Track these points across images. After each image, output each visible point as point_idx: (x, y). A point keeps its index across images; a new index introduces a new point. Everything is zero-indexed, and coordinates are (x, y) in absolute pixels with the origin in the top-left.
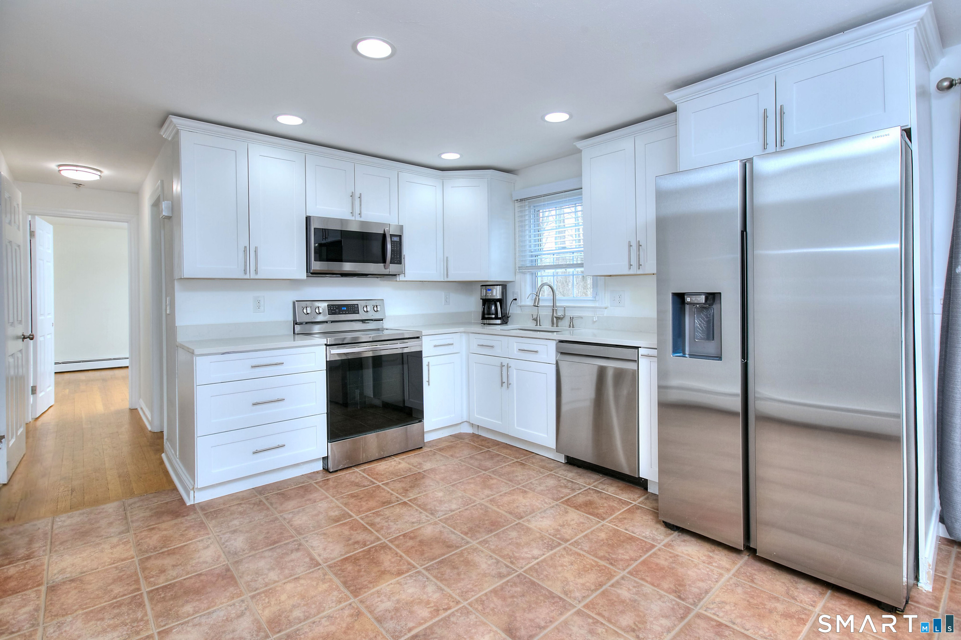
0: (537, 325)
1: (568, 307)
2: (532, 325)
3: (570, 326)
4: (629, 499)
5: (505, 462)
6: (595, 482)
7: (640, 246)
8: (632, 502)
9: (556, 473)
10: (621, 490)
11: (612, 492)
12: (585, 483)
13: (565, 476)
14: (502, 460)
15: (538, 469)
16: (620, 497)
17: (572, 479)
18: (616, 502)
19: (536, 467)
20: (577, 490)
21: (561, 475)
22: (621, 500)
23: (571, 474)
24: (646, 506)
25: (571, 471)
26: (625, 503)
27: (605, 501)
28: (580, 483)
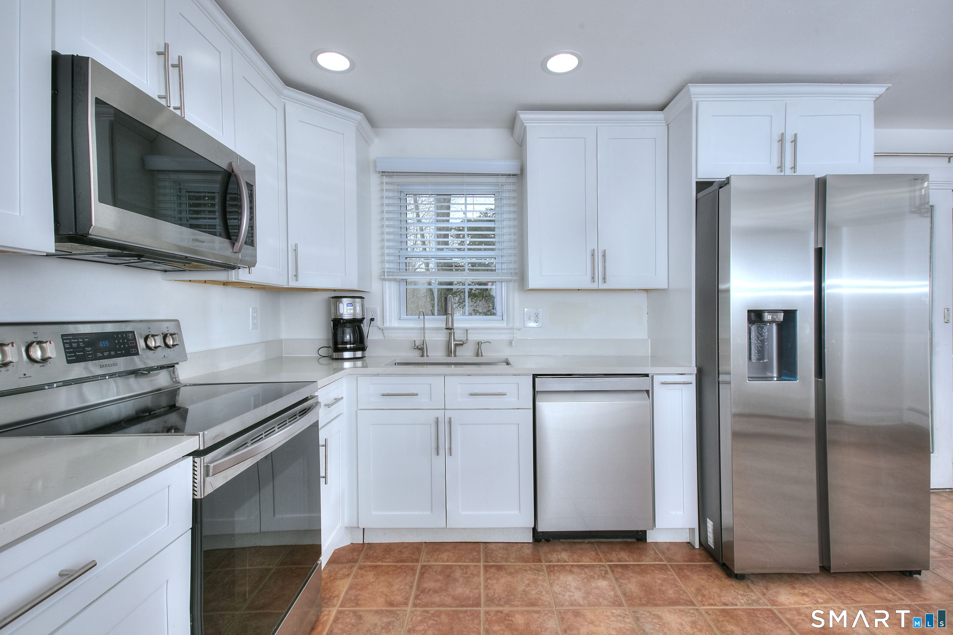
0: (423, 356)
1: (472, 329)
2: (414, 356)
3: (477, 355)
4: (655, 560)
5: (475, 575)
6: (598, 555)
7: (604, 256)
8: (663, 563)
9: (550, 562)
10: (631, 552)
11: (631, 559)
12: (595, 561)
13: (565, 561)
14: (466, 573)
15: (526, 566)
16: (647, 563)
17: (575, 562)
18: (657, 572)
19: (518, 564)
20: (607, 576)
21: (558, 562)
22: (653, 565)
23: (564, 555)
24: (678, 562)
25: (557, 551)
26: (663, 568)
27: (648, 576)
28: (592, 563)
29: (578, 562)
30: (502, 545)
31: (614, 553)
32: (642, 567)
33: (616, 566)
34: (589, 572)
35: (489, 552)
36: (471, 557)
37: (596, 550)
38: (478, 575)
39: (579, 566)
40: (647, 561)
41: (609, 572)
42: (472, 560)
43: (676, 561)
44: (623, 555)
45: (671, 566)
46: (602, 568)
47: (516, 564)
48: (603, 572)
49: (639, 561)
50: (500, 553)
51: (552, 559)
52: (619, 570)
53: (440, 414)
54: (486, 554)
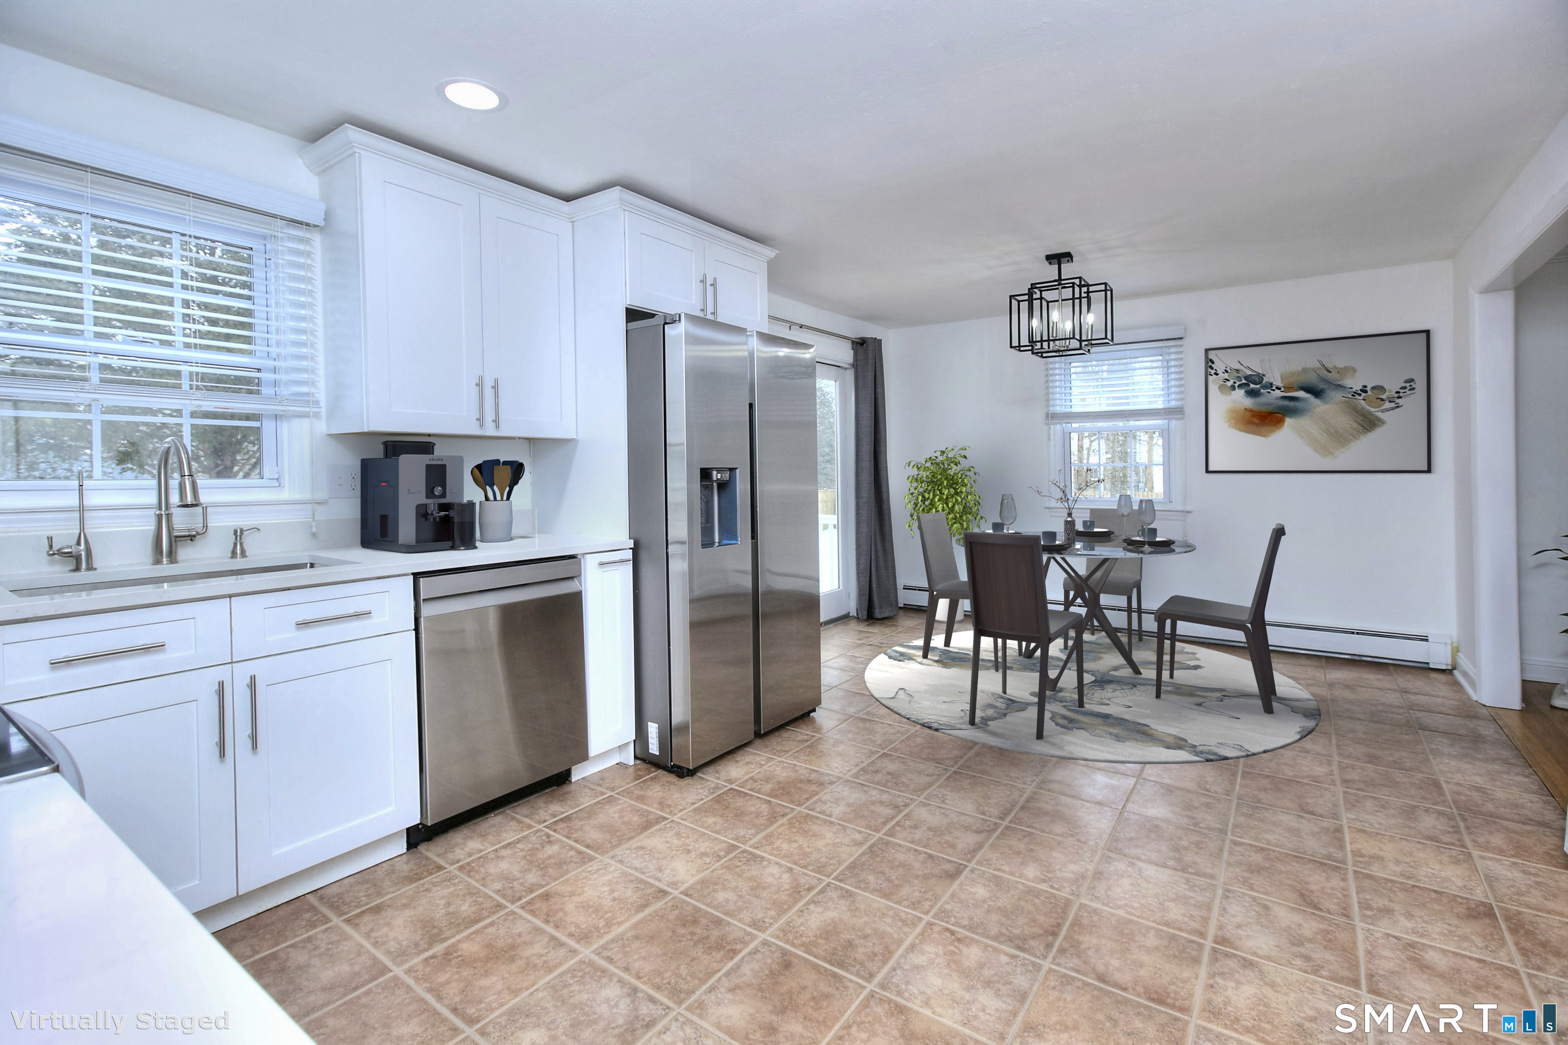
0: (76, 569)
2: (51, 572)
3: (234, 554)
4: (597, 797)
5: (338, 941)
6: (520, 822)
7: (495, 387)
8: (608, 795)
9: (458, 862)
10: (562, 801)
11: (567, 808)
12: (523, 831)
13: (481, 851)
14: (316, 948)
15: (423, 885)
16: (589, 803)
17: (495, 845)
18: (607, 807)
19: (404, 889)
20: (551, 839)
21: (470, 856)
22: (599, 802)
23: (474, 844)
24: (622, 787)
25: (457, 845)
26: (610, 800)
27: (601, 815)
28: (522, 835)
29: (500, 843)
30: (352, 880)
31: (540, 811)
32: (587, 809)
33: (555, 823)
34: (524, 846)
35: (335, 899)
36: (304, 923)
37: (513, 818)
38: (345, 937)
39: (505, 847)
40: (586, 801)
41: (551, 833)
42: (312, 925)
43: (619, 788)
44: (555, 807)
45: (618, 794)
46: (539, 834)
47: (401, 891)
48: (544, 838)
49: (578, 806)
50: (359, 892)
51: (457, 858)
52: (562, 825)
53: (222, 673)
54: (332, 905)
